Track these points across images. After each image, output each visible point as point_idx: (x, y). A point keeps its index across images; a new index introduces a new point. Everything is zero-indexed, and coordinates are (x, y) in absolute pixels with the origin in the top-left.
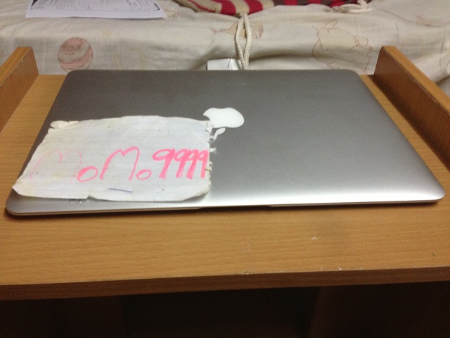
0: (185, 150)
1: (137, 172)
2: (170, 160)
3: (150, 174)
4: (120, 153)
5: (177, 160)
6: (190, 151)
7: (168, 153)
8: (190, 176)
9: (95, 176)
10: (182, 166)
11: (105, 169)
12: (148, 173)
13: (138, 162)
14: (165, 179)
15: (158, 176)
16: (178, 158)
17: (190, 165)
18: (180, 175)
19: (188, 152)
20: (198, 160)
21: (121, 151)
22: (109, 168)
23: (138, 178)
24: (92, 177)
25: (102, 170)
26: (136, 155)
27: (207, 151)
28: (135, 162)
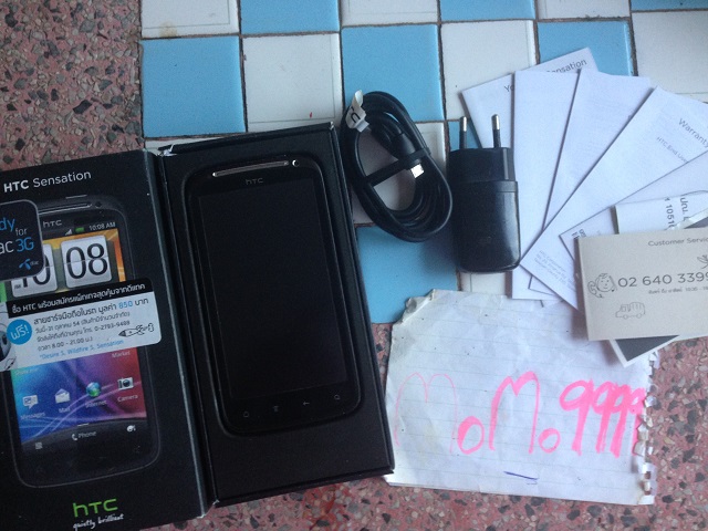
0: (608, 384)
1: (538, 433)
2: (587, 409)
3: (558, 442)
4: (509, 386)
5: (597, 410)
6: (616, 387)
7: (580, 390)
8: (616, 450)
9: (482, 441)
10: (604, 424)
11: (494, 424)
12: (555, 436)
13: (539, 410)
14: (580, 454)
15: (570, 447)
16: (598, 404)
17: (617, 422)
18: (601, 446)
19: (614, 389)
20: (628, 412)
21: (512, 383)
22: (498, 422)
23: (541, 447)
24: (478, 442)
25: (489, 427)
26: (535, 394)
27: (643, 389)
28: (534, 411)
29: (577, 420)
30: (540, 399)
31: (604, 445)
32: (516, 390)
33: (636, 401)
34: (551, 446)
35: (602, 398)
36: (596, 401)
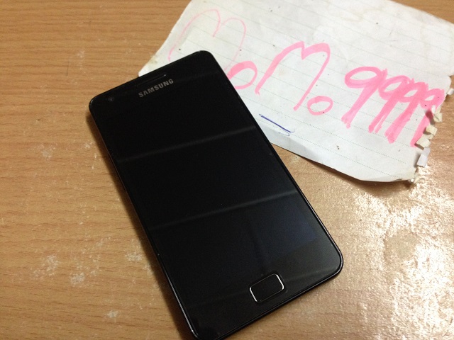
0: (404, 78)
1: (311, 96)
2: (373, 91)
3: (330, 108)
4: (298, 51)
5: (383, 95)
7: (371, 75)
8: (391, 136)
9: (250, 84)
10: (387, 109)
11: (268, 74)
12: (326, 104)
13: (320, 78)
14: (349, 126)
15: (341, 117)
16: (386, 90)
17: (402, 112)
18: (375, 128)
19: (408, 83)
20: (419, 106)
21: (303, 47)
22: (274, 74)
23: (309, 108)
24: (245, 83)
25: (263, 75)
26: (322, 64)
27: (443, 91)
28: (315, 77)
29: (357, 97)
30: (326, 69)
31: (380, 127)
32: (304, 54)
33: (431, 98)
34: (320, 110)
35: (392, 87)
36: (385, 87)
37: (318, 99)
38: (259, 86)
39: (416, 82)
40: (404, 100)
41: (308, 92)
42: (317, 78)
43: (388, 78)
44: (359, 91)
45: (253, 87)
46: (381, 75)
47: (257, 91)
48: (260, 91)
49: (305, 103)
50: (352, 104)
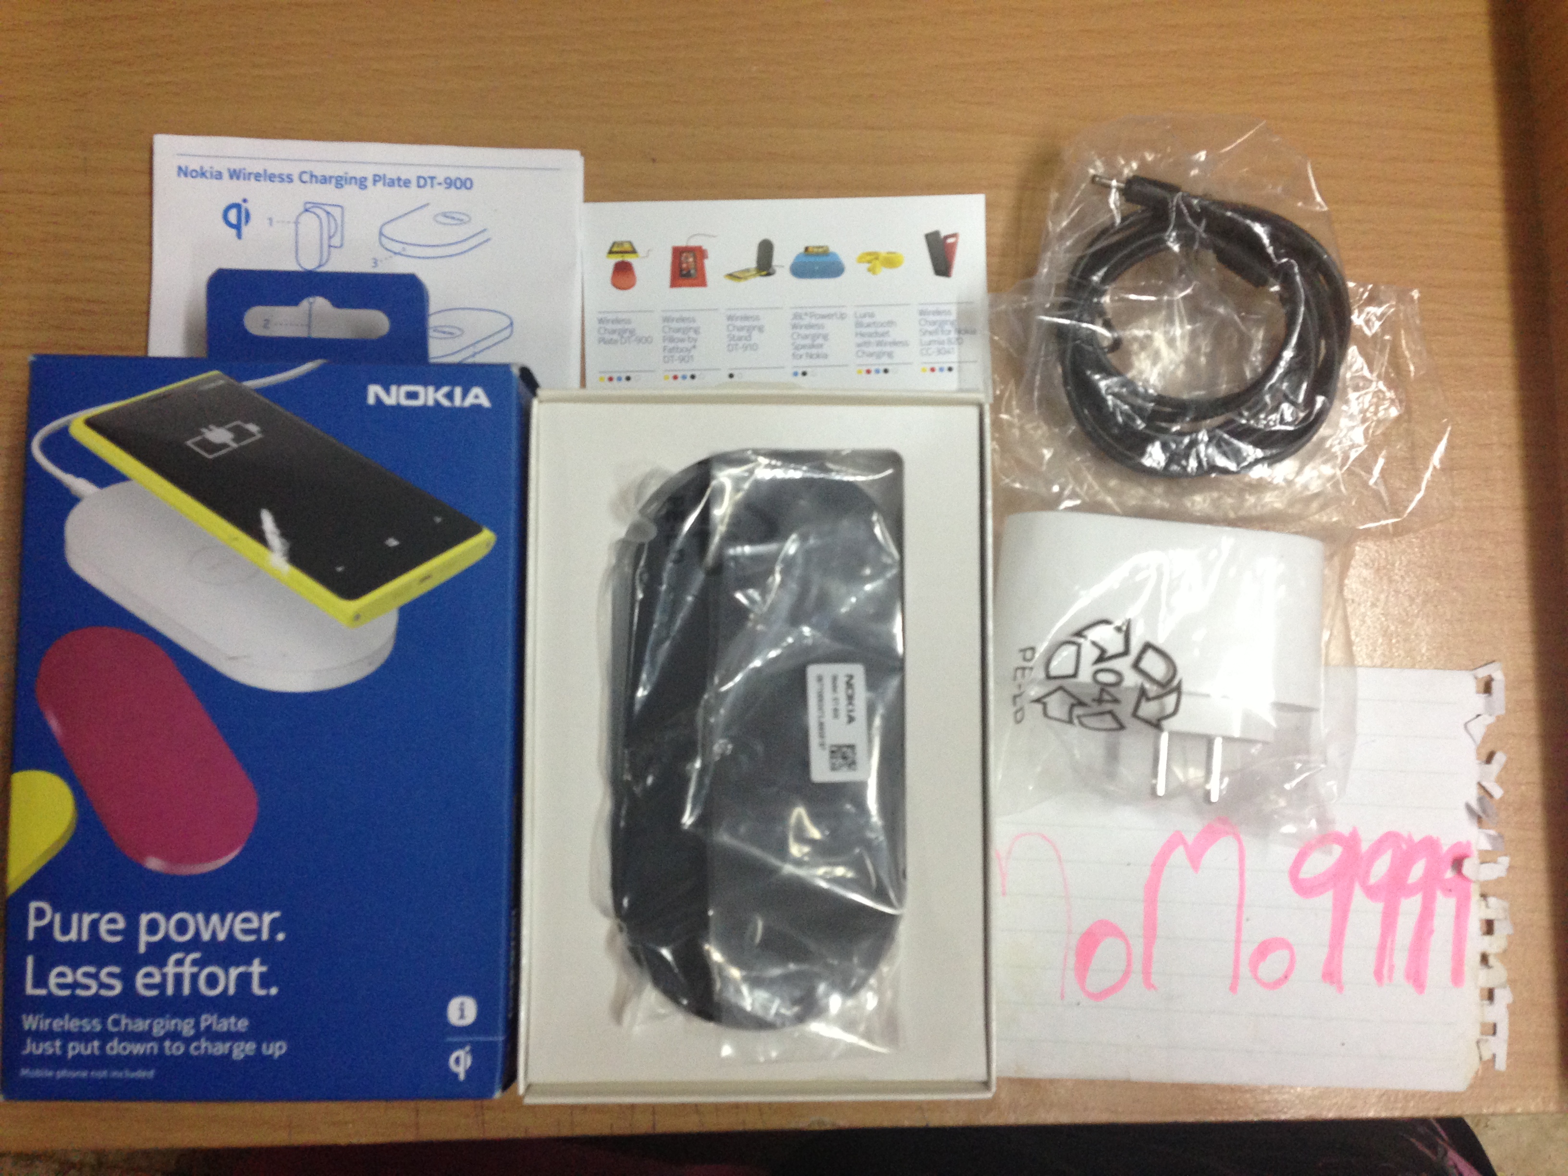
0: (1393, 838)
1: (1247, 950)
2: (1349, 893)
3: (1291, 963)
5: (1371, 892)
6: (1410, 843)
7: (1332, 854)
8: (1417, 979)
10: (1388, 925)
11: (1150, 936)
12: (1284, 954)
13: (1248, 900)
14: (1340, 990)
15: (1318, 975)
16: (1373, 880)
17: (1415, 918)
18: (1385, 971)
19: (1404, 846)
20: (1439, 895)
21: (1185, 844)
22: (1161, 931)
23: (1256, 977)
24: (1120, 975)
25: (1141, 940)
26: (1237, 867)
27: (1469, 844)
28: (1235, 902)
29: (1329, 916)
30: (1247, 875)
31: (1392, 968)
32: (1194, 857)
34: (1279, 974)
35: (1381, 868)
36: (1367, 873)
37: (1264, 950)
38: (1147, 973)
39: (1417, 838)
40: (1410, 891)
41: (1238, 942)
42: (1240, 906)
43: (1365, 847)
44: (1326, 900)
45: (1136, 978)
46: (1350, 842)
47: (1148, 984)
48: (1155, 979)
49: (1245, 970)
50: (1326, 936)
